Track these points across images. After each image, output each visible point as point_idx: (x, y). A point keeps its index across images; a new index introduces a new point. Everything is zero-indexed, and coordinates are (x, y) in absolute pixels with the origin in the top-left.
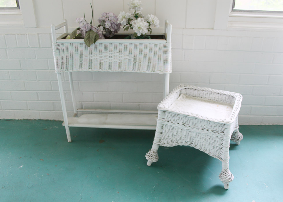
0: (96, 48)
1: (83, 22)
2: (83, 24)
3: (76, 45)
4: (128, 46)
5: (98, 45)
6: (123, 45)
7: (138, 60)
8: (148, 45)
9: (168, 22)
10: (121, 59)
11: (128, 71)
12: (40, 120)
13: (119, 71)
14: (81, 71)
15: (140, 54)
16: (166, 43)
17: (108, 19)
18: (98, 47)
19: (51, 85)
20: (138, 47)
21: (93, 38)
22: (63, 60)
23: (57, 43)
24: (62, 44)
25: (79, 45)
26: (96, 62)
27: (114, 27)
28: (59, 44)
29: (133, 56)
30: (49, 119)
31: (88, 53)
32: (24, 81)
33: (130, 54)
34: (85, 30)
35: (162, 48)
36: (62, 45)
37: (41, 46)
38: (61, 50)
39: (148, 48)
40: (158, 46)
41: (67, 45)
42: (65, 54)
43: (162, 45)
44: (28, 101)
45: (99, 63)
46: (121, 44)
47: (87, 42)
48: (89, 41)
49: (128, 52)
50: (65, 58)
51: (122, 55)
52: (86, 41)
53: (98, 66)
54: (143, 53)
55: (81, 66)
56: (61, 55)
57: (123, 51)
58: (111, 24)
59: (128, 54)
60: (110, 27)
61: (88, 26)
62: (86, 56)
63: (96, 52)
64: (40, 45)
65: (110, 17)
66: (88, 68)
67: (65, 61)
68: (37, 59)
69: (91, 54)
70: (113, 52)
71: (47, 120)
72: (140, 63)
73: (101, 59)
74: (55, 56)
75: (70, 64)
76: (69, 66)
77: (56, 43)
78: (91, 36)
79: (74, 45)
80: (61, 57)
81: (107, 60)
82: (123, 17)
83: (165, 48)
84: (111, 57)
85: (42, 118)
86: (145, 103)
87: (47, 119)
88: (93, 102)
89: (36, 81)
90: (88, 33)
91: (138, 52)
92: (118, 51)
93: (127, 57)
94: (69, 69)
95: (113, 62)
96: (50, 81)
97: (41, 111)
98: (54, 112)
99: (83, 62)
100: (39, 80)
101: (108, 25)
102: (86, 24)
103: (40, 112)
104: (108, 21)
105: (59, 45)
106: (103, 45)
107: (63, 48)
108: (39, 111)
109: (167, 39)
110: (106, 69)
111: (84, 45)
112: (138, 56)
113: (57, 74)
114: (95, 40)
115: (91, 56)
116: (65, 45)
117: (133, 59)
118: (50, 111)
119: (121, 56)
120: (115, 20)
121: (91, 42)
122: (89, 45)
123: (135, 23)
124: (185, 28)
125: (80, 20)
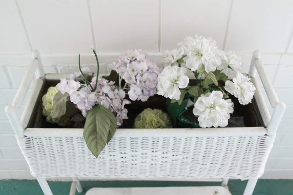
0: (112, 144)
4: (183, 141)
5: (118, 139)
6: (172, 140)
7: (200, 161)
9: (259, 57)
11: (180, 177)
15: (207, 152)
16: (266, 135)
17: (136, 80)
18: (117, 142)
23: (26, 136)
24: (37, 138)
33: (186, 153)
38: (36, 148)
41: (48, 138)
42: (47, 153)
43: (255, 138)
45: (119, 165)
46: (168, 138)
47: (91, 142)
48: (95, 140)
49: (181, 150)
51: (169, 155)
52: (88, 138)
54: (213, 150)
56: (38, 155)
57: (170, 148)
58: (142, 91)
59: (180, 153)
63: (112, 150)
67: (49, 163)
70: (149, 151)
77: (23, 136)
80: (38, 157)
84: (144, 158)
90: (92, 117)
92: (160, 149)
93: (179, 157)
95: (150, 165)
104: (136, 83)
105: (31, 139)
107: (40, 143)
109: (268, 128)
112: (201, 155)
114: (110, 136)
116: (43, 139)
117: (190, 160)
119: (166, 155)
120: (151, 79)
121: (99, 143)
122: (96, 150)
123: (201, 102)
124: (285, 52)
125: (69, 87)
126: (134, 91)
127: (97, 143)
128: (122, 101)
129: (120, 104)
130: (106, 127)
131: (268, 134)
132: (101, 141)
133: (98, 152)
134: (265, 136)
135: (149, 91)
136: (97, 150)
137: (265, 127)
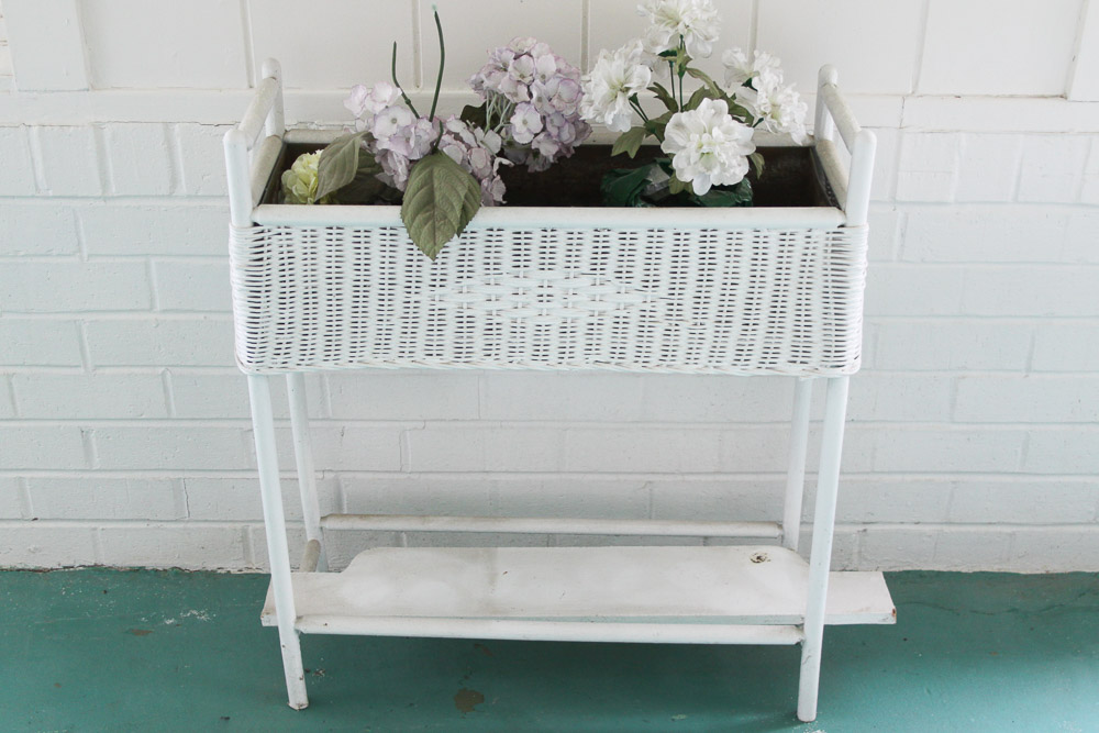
0: (467, 252)
1: (392, 113)
2: (394, 121)
3: (362, 234)
4: (641, 244)
5: (482, 235)
6: (614, 238)
7: (688, 313)
8: (748, 239)
9: (834, 80)
10: (598, 307)
11: (637, 368)
12: (98, 570)
13: (588, 367)
14: (385, 366)
15: (705, 279)
16: (842, 226)
17: (531, 95)
18: (480, 246)
19: (166, 390)
20: (694, 248)
21: (453, 207)
22: (287, 314)
23: (256, 225)
24: (283, 231)
25: (376, 237)
26: (465, 322)
27: (559, 135)
28: (266, 228)
29: (663, 290)
30: (149, 564)
31: (427, 279)
32: (11, 370)
33: (650, 284)
34: (406, 154)
35: (820, 253)
36: (284, 237)
37: (113, 190)
38: (275, 262)
39: (747, 253)
40: (800, 241)
41: (309, 233)
42: (299, 281)
43: (819, 236)
44: (27, 475)
45: (480, 324)
46: (606, 233)
47: (420, 227)
48: (430, 223)
49: (638, 273)
50: (299, 301)
51: (609, 289)
52: (413, 219)
53: (479, 342)
54: (718, 276)
55: (382, 345)
56: (276, 288)
57: (612, 265)
58: (543, 119)
59: (637, 283)
60: (536, 135)
61: (421, 133)
62: (413, 290)
63: (465, 271)
64: (105, 184)
65: (538, 81)
66: (420, 354)
67: (298, 319)
68: (90, 256)
69: (438, 283)
70: (558, 274)
71: (138, 572)
72: (698, 330)
73: (493, 306)
74: (241, 290)
75: (322, 330)
76: (321, 342)
77: (250, 224)
78: (438, 196)
79: (348, 236)
80: (275, 295)
81: (525, 313)
82: (613, 87)
83: (838, 249)
84: (545, 298)
85: (106, 561)
86: (683, 474)
87: (137, 564)
88: (401, 471)
89: (82, 370)
90: (425, 173)
91: (693, 274)
92: (585, 266)
93: (636, 298)
94: (319, 353)
95: (559, 323)
96: (161, 370)
97: (100, 526)
98: (181, 525)
99: (394, 320)
100: (97, 367)
101: (524, 125)
102: (409, 123)
103: (95, 529)
104: (529, 102)
105: (265, 235)
106: (508, 237)
107: (285, 249)
108: (94, 525)
109: (849, 206)
110: (517, 357)
111: (403, 237)
112: (690, 291)
113: (250, 379)
114: (466, 216)
115: (438, 290)
116: (297, 236)
117: (662, 308)
118: (153, 525)
119: (598, 290)
120: (565, 96)
121: (439, 228)
122: (432, 243)
123: (679, 126)
124: (913, 93)
125: (374, 101)
126: (525, 122)
127: (434, 230)
128: (493, 158)
129: (489, 164)
130: (459, 188)
131: (849, 224)
132: (445, 224)
133: (436, 248)
134: (841, 230)
135: (559, 128)
136: (435, 244)
137: (839, 208)
